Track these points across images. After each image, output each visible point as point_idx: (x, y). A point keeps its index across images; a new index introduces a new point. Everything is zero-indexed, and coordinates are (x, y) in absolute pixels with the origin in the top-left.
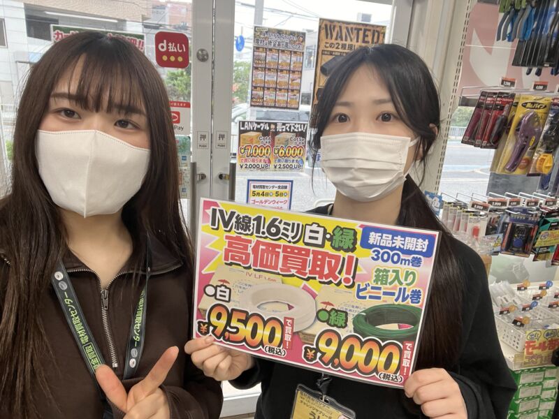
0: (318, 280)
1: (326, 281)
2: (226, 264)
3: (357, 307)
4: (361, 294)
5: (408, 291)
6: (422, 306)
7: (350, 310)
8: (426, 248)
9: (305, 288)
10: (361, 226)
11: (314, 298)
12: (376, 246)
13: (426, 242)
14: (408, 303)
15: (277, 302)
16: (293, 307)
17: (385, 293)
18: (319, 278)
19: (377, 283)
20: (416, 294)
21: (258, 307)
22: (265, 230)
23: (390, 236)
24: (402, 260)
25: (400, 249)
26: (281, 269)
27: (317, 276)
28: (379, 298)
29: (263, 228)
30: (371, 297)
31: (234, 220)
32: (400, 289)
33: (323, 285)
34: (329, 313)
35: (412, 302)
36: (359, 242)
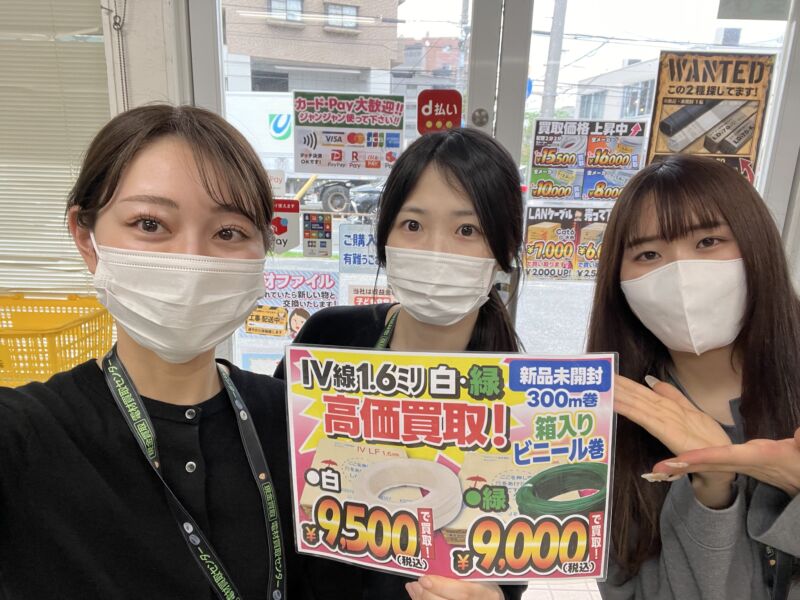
0: (458, 446)
1: (470, 446)
2: (329, 437)
3: (519, 477)
4: (522, 458)
5: (586, 442)
6: (606, 460)
7: (510, 483)
8: (600, 378)
9: (442, 461)
10: (507, 361)
11: (457, 473)
12: (532, 386)
13: (600, 371)
14: (587, 459)
15: (405, 486)
16: (428, 492)
17: (554, 451)
18: (459, 443)
19: (541, 439)
20: (596, 445)
21: (380, 497)
22: (375, 383)
23: (549, 369)
24: (571, 400)
25: (566, 386)
26: (403, 436)
27: (456, 441)
28: (548, 459)
29: (372, 380)
30: (536, 460)
31: (332, 373)
32: (574, 441)
33: (466, 452)
34: (481, 492)
35: (593, 457)
36: (507, 384)
